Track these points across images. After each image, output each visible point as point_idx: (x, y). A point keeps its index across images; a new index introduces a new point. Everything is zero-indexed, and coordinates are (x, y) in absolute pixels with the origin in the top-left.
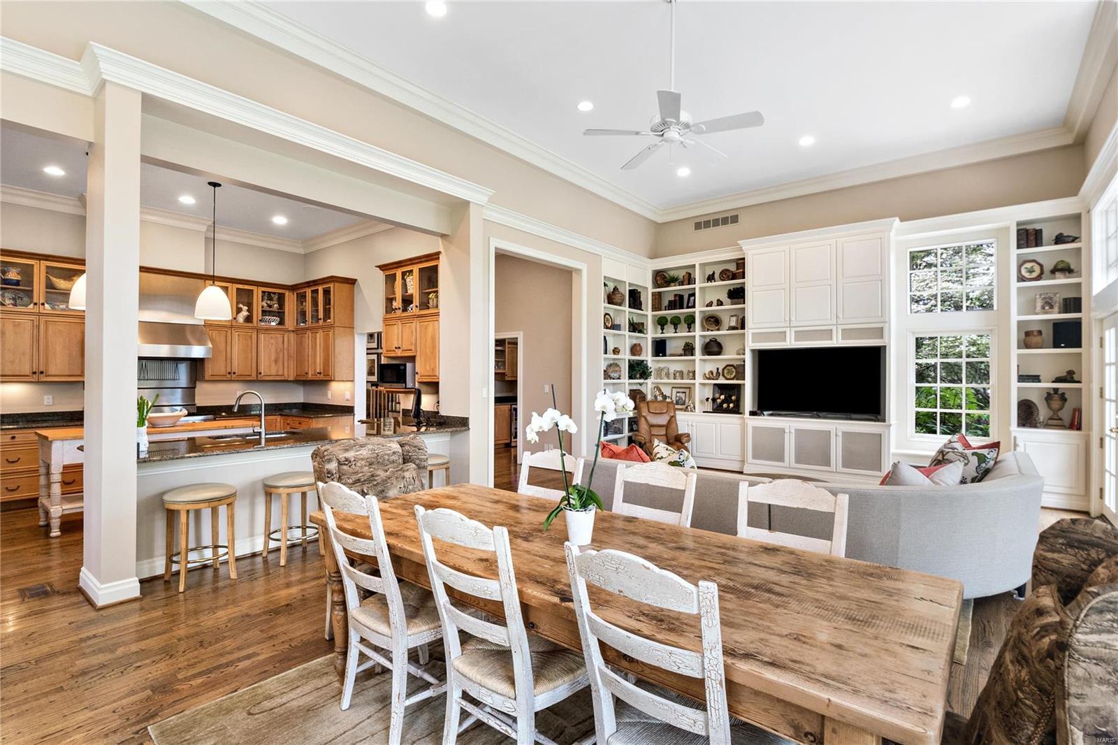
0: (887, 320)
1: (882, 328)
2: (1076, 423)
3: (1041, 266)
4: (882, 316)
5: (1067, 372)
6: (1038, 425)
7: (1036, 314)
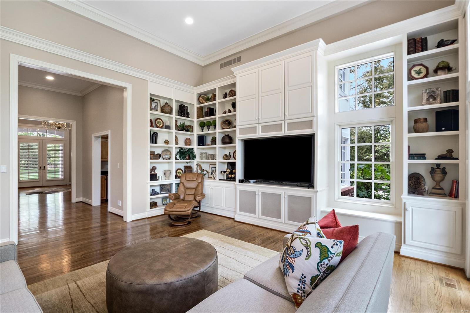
0: (315, 115)
1: (312, 121)
2: (454, 193)
3: (427, 68)
4: (311, 113)
5: (447, 151)
6: (424, 193)
7: (423, 105)
